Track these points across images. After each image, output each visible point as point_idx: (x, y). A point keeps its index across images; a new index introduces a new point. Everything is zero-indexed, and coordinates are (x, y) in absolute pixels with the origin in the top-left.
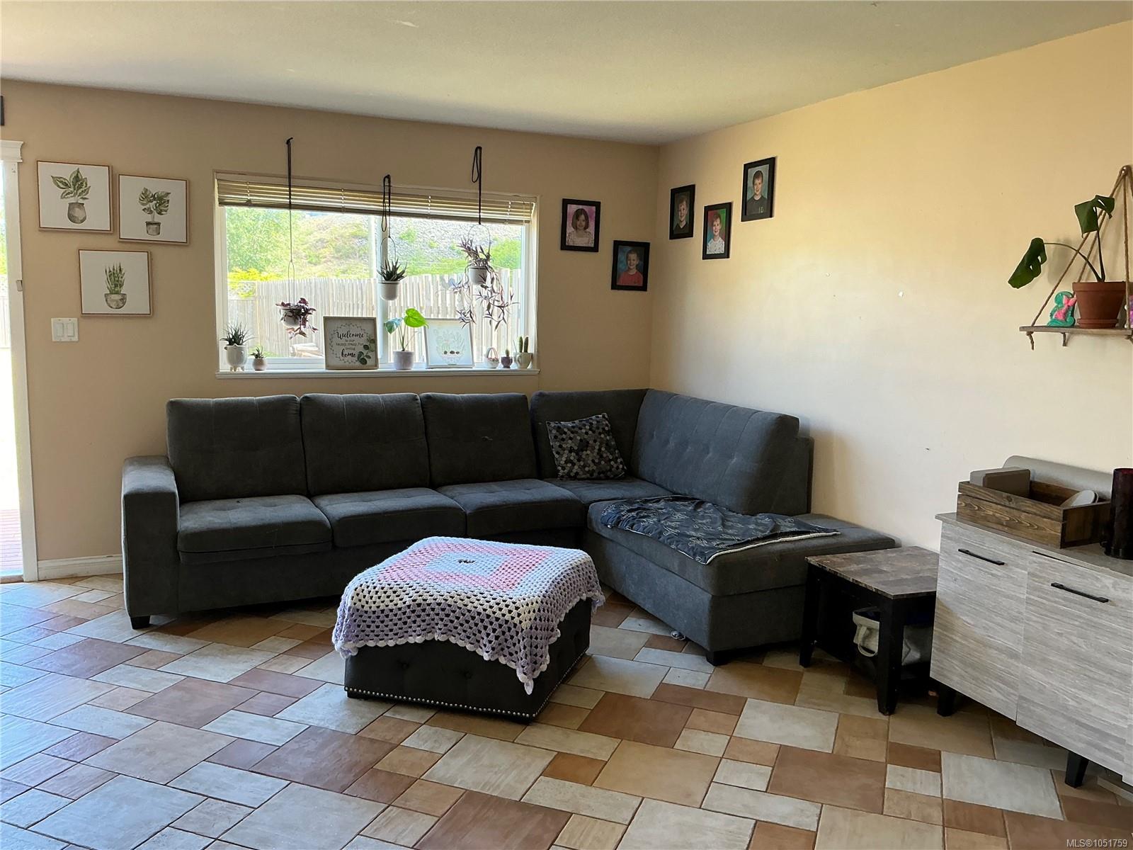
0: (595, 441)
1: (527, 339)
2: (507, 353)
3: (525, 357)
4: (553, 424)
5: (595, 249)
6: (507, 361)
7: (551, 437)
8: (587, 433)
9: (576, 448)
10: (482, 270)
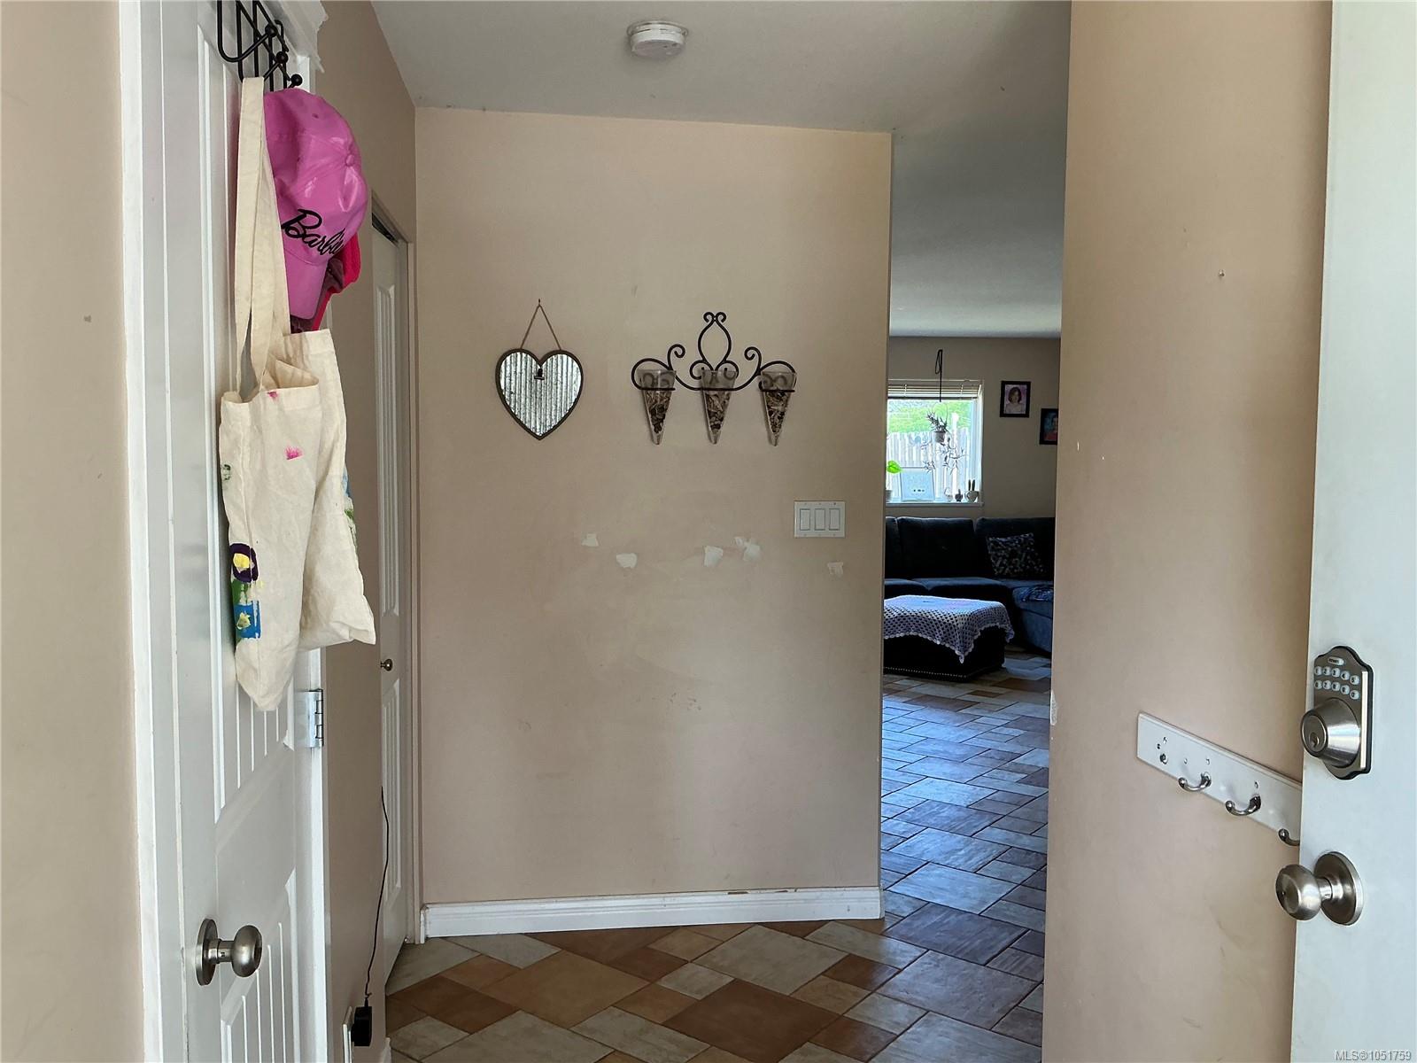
0: (1022, 552)
1: (974, 481)
2: (959, 491)
3: (973, 494)
4: (991, 539)
5: (1027, 415)
6: (959, 497)
7: (989, 548)
8: (1016, 546)
9: (1007, 556)
10: (941, 432)
